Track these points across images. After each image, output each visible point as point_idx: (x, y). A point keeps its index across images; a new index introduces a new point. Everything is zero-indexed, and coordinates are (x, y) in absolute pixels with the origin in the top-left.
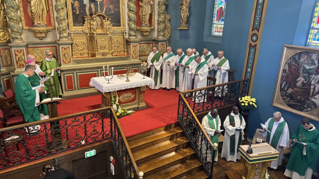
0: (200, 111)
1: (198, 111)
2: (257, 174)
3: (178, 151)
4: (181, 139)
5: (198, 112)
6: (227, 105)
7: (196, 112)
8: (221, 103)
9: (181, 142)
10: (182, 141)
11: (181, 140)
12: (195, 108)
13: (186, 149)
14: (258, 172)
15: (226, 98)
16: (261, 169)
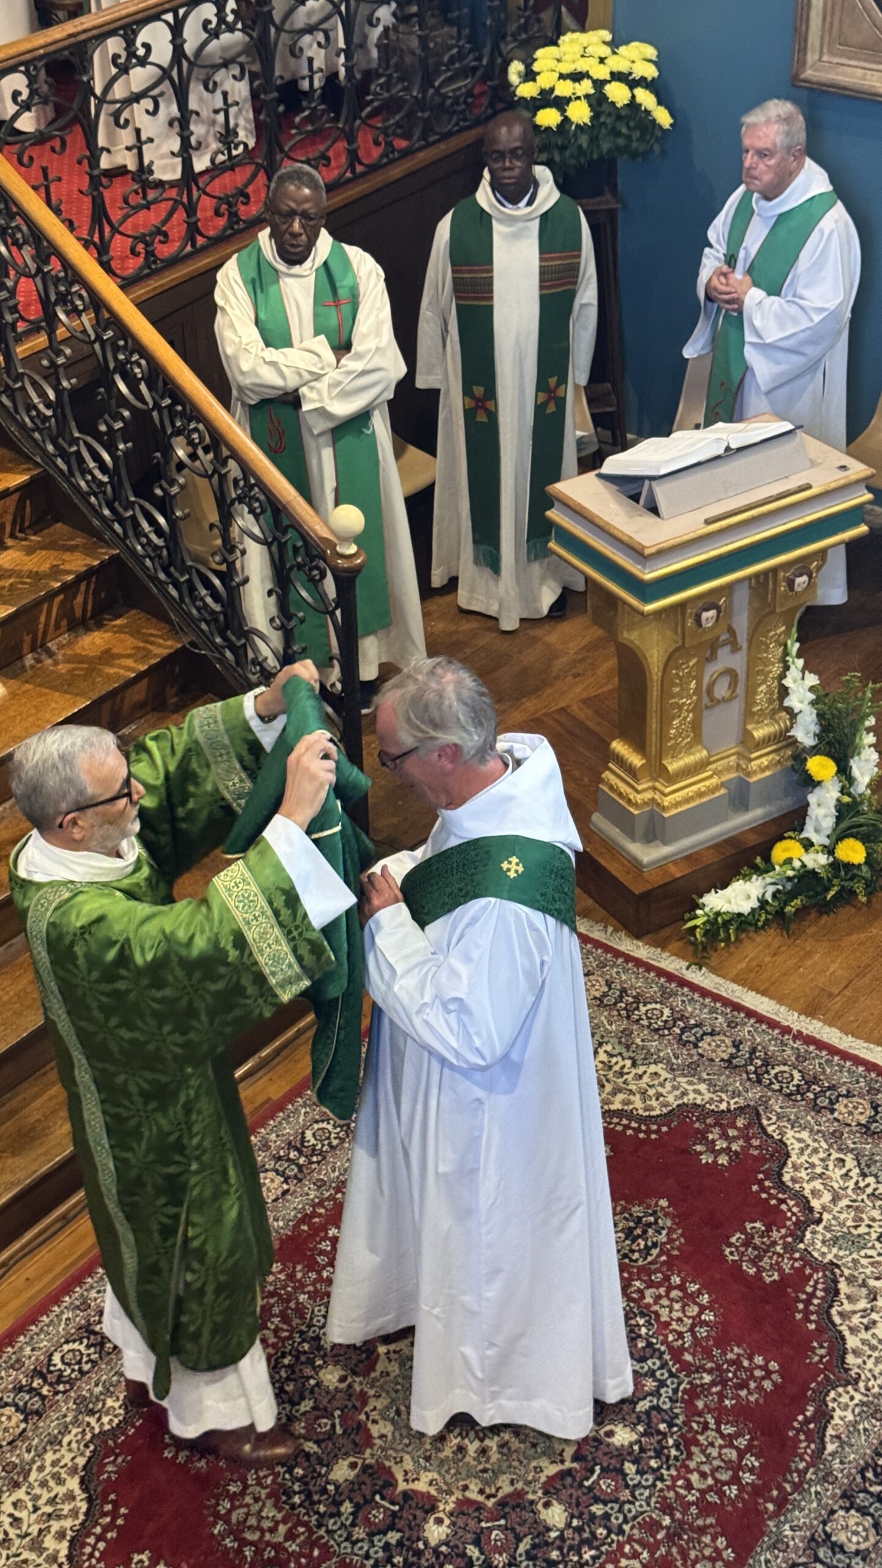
0: (165, 251)
1: (149, 254)
2: (721, 690)
3: (29, 660)
4: (30, 551)
5: (153, 266)
6: (406, 153)
7: (133, 265)
8: (351, 138)
9: (36, 576)
10: (45, 567)
11: (41, 561)
12: (115, 230)
13: (100, 626)
14: (731, 673)
15: (387, 86)
16: (750, 642)
